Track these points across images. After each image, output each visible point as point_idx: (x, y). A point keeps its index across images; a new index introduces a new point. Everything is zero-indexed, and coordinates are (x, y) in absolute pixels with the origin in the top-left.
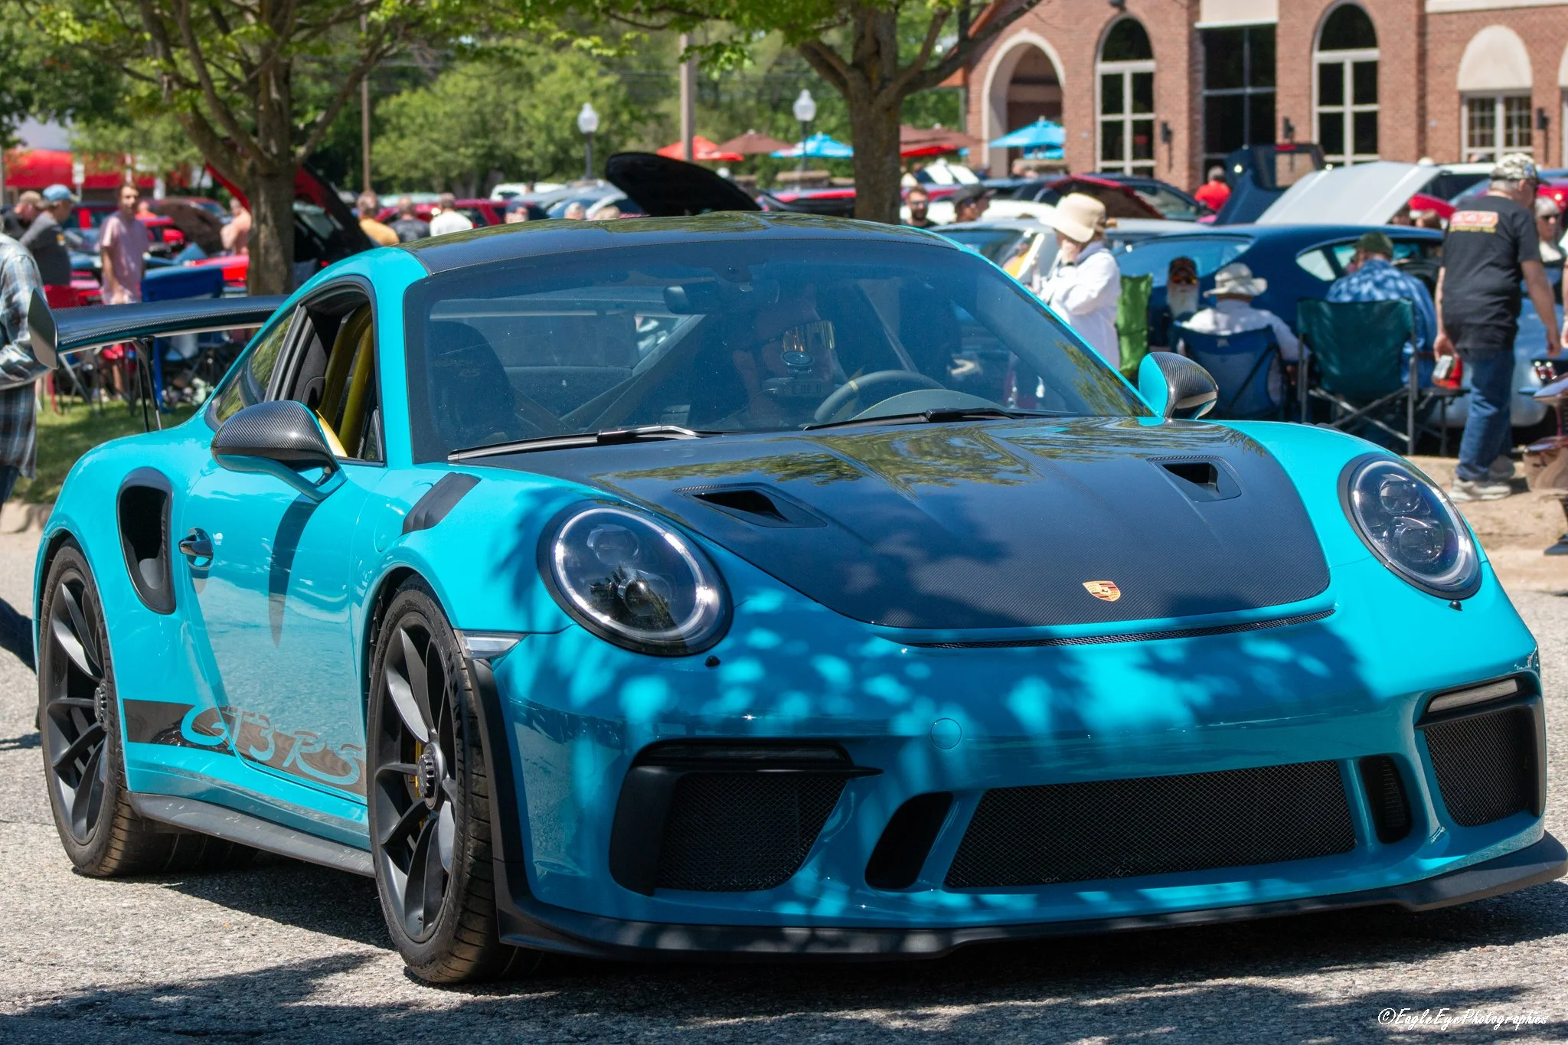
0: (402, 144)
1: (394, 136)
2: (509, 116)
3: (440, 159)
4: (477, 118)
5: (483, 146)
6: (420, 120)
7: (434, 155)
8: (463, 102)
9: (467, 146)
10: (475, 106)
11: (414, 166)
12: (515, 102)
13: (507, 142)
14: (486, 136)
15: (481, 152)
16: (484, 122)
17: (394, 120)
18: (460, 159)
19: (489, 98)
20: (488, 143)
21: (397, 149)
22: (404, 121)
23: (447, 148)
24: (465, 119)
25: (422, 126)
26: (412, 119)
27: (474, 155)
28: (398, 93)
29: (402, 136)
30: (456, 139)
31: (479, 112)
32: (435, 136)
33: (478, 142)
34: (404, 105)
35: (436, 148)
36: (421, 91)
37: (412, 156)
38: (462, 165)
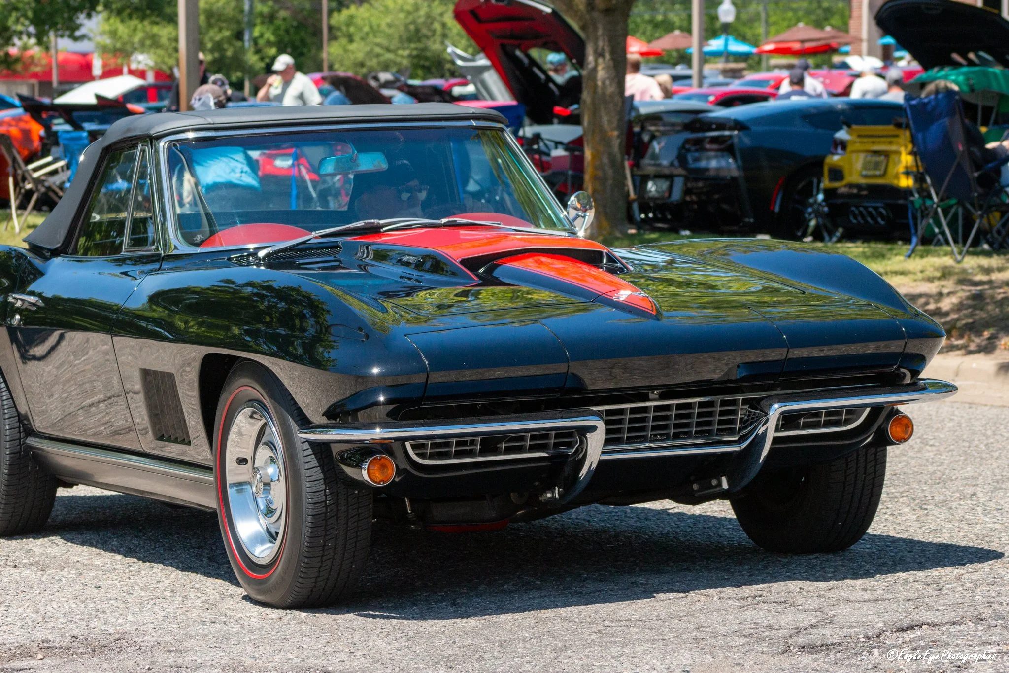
0: (353, 47)
1: (343, 41)
2: (437, 26)
3: (382, 59)
4: (412, 27)
5: (416, 49)
6: (366, 29)
7: (378, 56)
8: (402, 15)
9: (404, 49)
10: (411, 18)
11: (362, 65)
12: (442, 15)
13: (435, 46)
14: (419, 40)
15: (415, 53)
16: (417, 30)
17: (344, 28)
18: (398, 59)
19: (422, 12)
20: (420, 46)
21: (346, 51)
22: (352, 29)
23: (388, 50)
24: (402, 28)
25: (367, 34)
26: (360, 29)
27: (410, 56)
28: (348, 7)
29: (351, 41)
30: (394, 44)
31: (414, 22)
32: (378, 40)
33: (413, 46)
34: (352, 17)
35: (378, 50)
36: (366, 6)
37: (360, 56)
38: (400, 64)
